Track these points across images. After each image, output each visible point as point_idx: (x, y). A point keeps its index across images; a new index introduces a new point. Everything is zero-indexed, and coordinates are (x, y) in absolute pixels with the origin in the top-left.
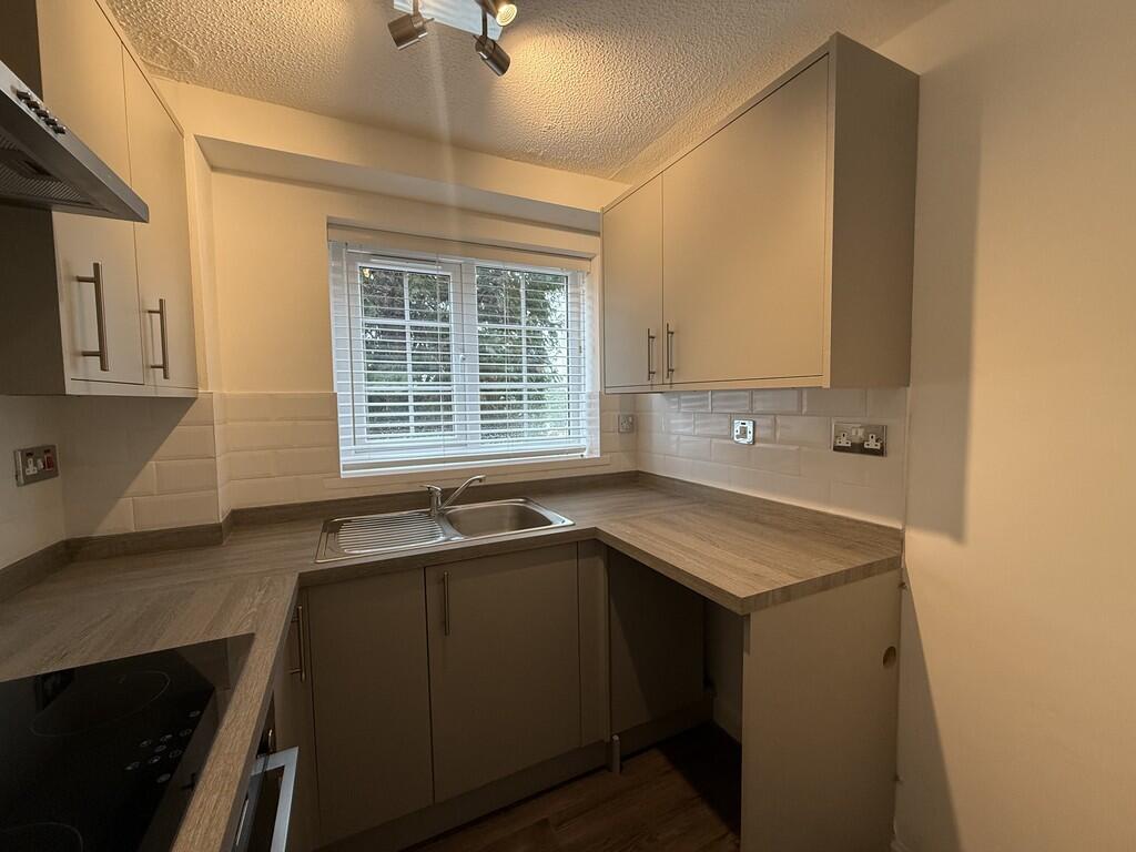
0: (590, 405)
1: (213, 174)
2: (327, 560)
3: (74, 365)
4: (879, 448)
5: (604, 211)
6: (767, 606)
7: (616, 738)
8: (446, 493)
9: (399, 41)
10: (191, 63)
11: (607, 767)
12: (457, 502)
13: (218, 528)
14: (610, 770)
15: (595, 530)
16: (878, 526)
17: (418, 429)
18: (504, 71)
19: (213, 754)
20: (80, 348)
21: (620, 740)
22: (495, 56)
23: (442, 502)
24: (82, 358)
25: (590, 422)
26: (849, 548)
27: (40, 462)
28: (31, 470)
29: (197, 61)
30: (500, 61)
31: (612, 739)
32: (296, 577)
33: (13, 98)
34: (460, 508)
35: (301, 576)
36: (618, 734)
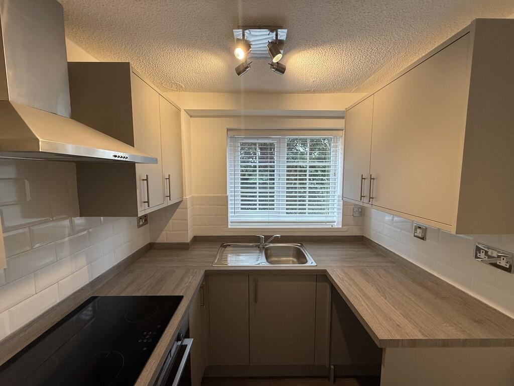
0: (339, 201)
1: (191, 119)
2: (216, 266)
3: (141, 206)
4: (508, 267)
5: (347, 110)
6: (397, 347)
7: (332, 367)
8: (267, 238)
9: (239, 74)
10: (182, 87)
11: (328, 378)
12: (272, 242)
13: (187, 244)
14: (329, 380)
15: (325, 271)
16: (503, 314)
17: (260, 209)
18: (283, 73)
19: (158, 344)
20: (143, 201)
21: (334, 369)
22: (279, 68)
23: (265, 242)
24: (143, 204)
25: (338, 209)
26: (477, 322)
27: (143, 220)
28: (141, 223)
29: (183, 86)
30: (281, 69)
31: (330, 367)
32: (204, 272)
33: (114, 158)
34: (272, 245)
35: (206, 271)
36: (334, 366)
